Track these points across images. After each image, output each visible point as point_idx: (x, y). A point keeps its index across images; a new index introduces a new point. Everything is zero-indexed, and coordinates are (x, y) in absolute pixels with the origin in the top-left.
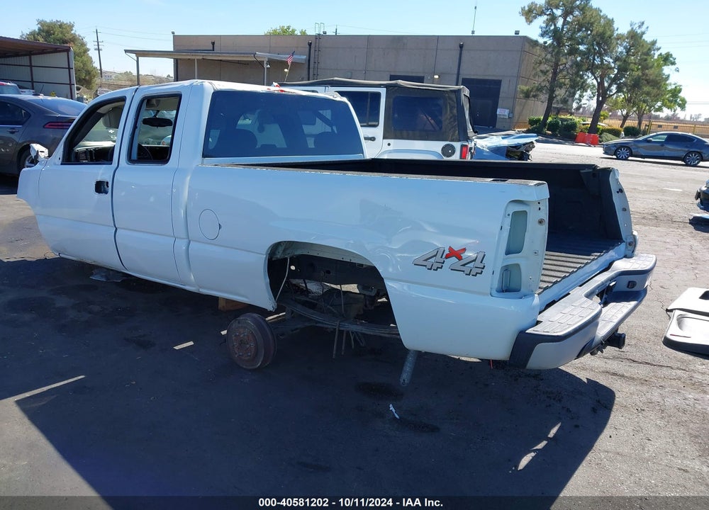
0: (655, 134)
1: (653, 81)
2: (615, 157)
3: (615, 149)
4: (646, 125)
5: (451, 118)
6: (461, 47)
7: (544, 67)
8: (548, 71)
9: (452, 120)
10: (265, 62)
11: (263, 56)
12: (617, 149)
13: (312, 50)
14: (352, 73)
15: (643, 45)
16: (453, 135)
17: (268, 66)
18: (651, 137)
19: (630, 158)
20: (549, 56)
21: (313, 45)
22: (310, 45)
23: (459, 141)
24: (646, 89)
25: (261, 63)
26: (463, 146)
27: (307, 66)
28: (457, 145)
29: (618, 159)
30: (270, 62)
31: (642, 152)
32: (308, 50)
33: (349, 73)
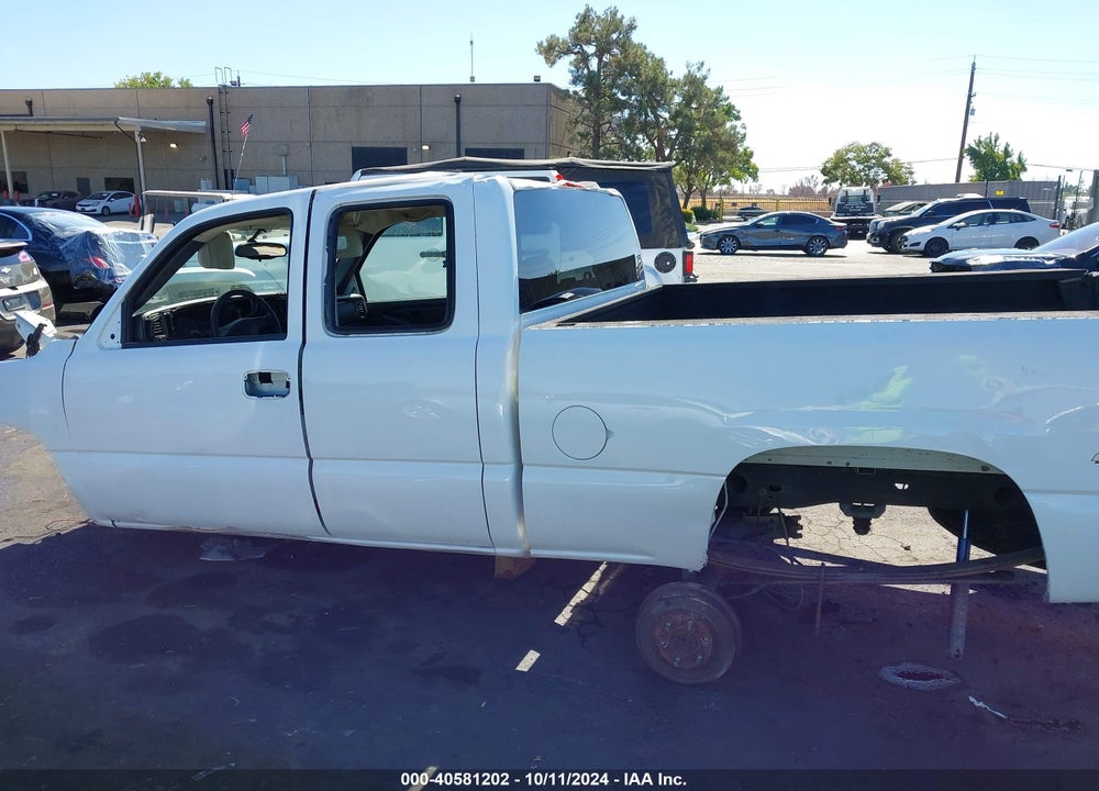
0: (765, 215)
1: (726, 143)
2: (718, 251)
3: (716, 240)
4: (717, 204)
5: (663, 212)
6: (458, 101)
7: (581, 128)
8: (588, 133)
9: (665, 215)
10: (137, 134)
11: (131, 123)
12: (721, 240)
13: (216, 112)
14: (288, 147)
15: (706, 94)
16: (670, 237)
17: (144, 140)
18: (762, 220)
19: (739, 252)
20: (587, 112)
21: (216, 104)
22: (211, 103)
23: (679, 247)
24: (721, 154)
25: (130, 135)
26: (685, 254)
27: (210, 139)
28: (677, 253)
29: (723, 254)
30: (145, 132)
31: (754, 242)
32: (208, 110)
33: (285, 147)
